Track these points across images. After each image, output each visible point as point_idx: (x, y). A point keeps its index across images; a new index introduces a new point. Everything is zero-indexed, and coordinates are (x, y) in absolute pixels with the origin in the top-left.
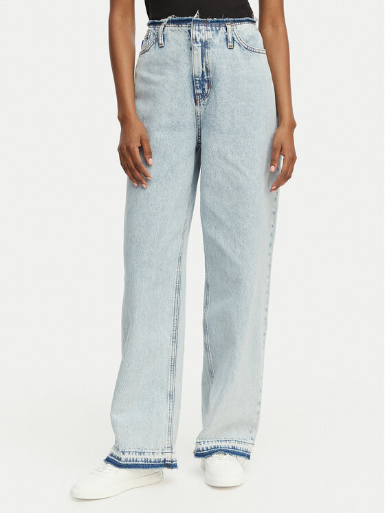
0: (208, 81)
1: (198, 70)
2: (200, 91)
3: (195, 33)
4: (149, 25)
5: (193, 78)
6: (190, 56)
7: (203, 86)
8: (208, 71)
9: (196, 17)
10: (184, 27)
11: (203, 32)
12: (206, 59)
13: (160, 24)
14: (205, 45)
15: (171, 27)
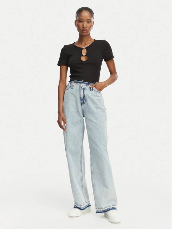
0: (85, 99)
1: (82, 96)
2: (83, 102)
3: (82, 86)
4: (69, 82)
5: (81, 98)
6: (80, 92)
7: (83, 100)
8: (85, 97)
9: (82, 81)
10: (79, 84)
11: (84, 86)
12: (84, 93)
13: (72, 82)
14: (84, 89)
15: (75, 83)
